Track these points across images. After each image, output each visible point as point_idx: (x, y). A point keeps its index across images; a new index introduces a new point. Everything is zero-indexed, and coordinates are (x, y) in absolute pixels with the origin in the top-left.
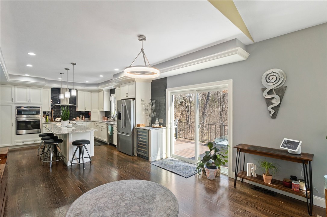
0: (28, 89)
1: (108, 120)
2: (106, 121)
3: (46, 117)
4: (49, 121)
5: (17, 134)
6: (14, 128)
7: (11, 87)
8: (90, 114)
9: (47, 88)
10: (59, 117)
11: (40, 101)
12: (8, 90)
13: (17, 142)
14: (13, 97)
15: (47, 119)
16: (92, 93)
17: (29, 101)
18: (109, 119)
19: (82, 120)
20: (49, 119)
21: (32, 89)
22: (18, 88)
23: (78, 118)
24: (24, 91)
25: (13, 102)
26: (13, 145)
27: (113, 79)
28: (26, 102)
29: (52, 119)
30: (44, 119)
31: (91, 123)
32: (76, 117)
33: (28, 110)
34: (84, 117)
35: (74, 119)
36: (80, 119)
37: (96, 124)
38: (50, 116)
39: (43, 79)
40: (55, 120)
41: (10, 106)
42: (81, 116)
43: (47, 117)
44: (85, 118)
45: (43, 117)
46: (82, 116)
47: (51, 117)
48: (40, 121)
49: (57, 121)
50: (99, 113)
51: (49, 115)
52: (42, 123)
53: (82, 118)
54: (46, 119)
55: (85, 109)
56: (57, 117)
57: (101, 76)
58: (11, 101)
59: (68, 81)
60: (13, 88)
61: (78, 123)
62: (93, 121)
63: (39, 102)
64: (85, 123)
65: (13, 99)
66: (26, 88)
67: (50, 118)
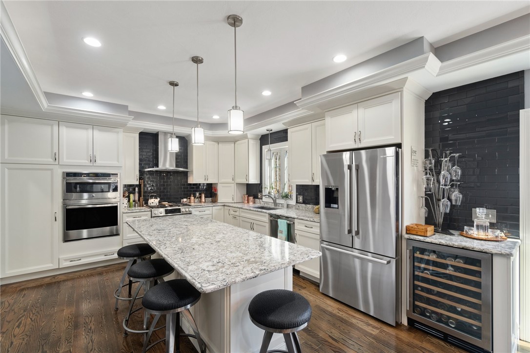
0: (90, 131)
1: (254, 203)
2: (251, 204)
3: (129, 197)
4: (135, 207)
5: (66, 239)
6: (59, 226)
7: (52, 125)
8: (216, 190)
9: (132, 130)
10: (156, 198)
11: (118, 161)
12: (45, 131)
13: (66, 260)
14: (56, 150)
15: (131, 200)
16: (219, 145)
17: (93, 160)
18: (256, 200)
19: (201, 202)
20: (134, 201)
21: (100, 130)
22: (67, 127)
23: (192, 198)
24: (82, 135)
25: (57, 162)
26: (58, 267)
27: (301, 99)
28: (87, 162)
29: (141, 200)
30: (126, 201)
31: (221, 209)
32: (188, 196)
33: (91, 181)
34: (203, 196)
35: (185, 200)
36: (197, 200)
37: (232, 212)
38: (137, 195)
39: (123, 108)
40: (146, 203)
41: (49, 172)
42: (198, 194)
43: (132, 196)
44: (205, 197)
45: (124, 196)
46: (200, 194)
47: (140, 196)
48: (117, 207)
49: (152, 205)
50: (233, 187)
51: (134, 193)
52: (122, 211)
53: (200, 197)
54: (129, 201)
55: (206, 178)
56: (152, 197)
57: (267, 93)
58: (51, 160)
59: (175, 117)
60: (56, 128)
61: (196, 211)
62: (224, 206)
63: (115, 163)
64: (209, 210)
65: (55, 155)
66: (87, 129)
67: (137, 198)
